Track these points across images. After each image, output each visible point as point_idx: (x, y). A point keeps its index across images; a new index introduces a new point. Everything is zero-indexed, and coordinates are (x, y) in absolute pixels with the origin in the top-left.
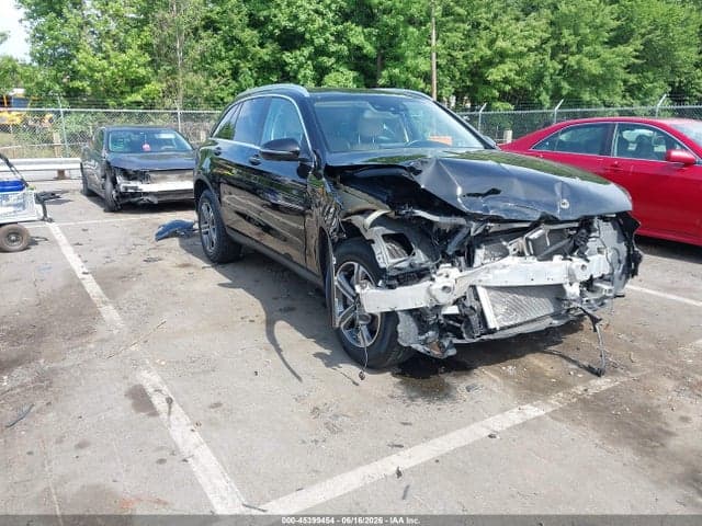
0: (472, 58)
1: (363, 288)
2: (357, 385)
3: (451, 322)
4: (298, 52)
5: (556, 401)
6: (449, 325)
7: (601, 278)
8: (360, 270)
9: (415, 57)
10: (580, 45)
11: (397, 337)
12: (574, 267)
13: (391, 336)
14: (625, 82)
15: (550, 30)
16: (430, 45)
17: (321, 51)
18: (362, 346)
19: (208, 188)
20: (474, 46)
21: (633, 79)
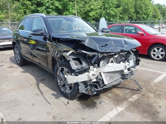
0: (85, 10)
1: (67, 76)
2: (67, 105)
3: (94, 84)
4: (42, 8)
5: (125, 104)
6: (93, 84)
7: (132, 67)
8: (66, 70)
9: (72, 10)
10: (109, 8)
11: (79, 90)
12: (126, 65)
13: (77, 90)
14: (119, 16)
15: (103, 4)
16: (75, 7)
17: (48, 8)
18: (67, 92)
19: (16, 44)
20: (86, 7)
21: (121, 16)
